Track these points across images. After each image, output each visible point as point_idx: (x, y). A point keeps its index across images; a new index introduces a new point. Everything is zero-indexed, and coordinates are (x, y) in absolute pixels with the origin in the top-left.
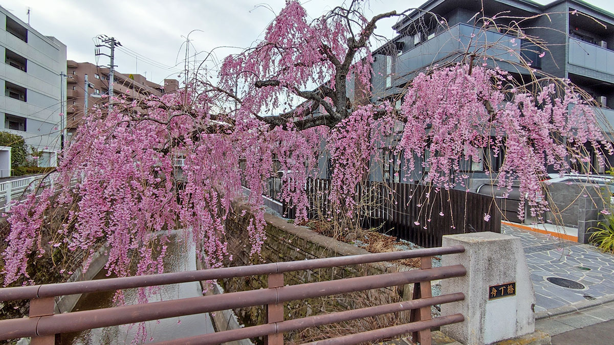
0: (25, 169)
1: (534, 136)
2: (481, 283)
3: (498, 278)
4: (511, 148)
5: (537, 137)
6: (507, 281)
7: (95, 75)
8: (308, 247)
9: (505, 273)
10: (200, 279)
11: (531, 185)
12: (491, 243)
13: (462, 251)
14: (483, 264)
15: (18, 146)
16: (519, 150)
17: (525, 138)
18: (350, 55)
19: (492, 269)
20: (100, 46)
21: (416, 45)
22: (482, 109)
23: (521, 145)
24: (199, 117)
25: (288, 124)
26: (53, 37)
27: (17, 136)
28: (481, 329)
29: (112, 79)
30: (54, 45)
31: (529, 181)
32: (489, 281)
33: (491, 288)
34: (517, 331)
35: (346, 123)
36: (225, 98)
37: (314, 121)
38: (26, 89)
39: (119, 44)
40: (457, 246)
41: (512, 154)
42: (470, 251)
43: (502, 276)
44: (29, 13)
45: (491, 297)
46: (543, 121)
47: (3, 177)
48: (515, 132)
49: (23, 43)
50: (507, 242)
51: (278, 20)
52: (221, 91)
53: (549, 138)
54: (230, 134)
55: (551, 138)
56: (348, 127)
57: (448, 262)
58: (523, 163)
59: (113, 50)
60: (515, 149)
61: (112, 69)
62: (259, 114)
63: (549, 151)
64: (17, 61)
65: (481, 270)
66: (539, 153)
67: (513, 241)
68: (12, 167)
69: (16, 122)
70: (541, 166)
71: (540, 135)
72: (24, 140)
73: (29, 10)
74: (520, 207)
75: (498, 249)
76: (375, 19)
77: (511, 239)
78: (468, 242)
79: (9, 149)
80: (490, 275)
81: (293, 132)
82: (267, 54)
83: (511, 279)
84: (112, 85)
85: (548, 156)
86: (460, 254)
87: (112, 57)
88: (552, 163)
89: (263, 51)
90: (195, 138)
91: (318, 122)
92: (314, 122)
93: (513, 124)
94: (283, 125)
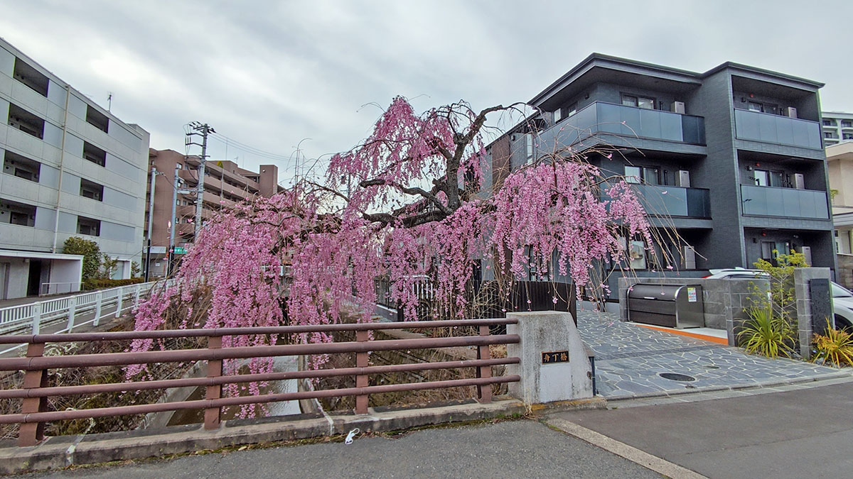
0: (96, 282)
2: (534, 349)
3: (550, 346)
6: (559, 349)
7: (178, 165)
9: (557, 343)
10: (300, 398)
12: (543, 316)
13: (516, 322)
14: (535, 334)
15: (91, 252)
18: (460, 149)
19: (544, 338)
20: (191, 134)
21: (557, 122)
24: (307, 218)
25: (396, 221)
26: (136, 125)
27: (91, 243)
28: (536, 389)
29: (203, 170)
30: (136, 133)
32: (542, 348)
33: (544, 355)
34: (573, 394)
35: (451, 219)
36: (332, 197)
37: (424, 217)
38: (103, 186)
39: (213, 130)
40: (512, 318)
42: (523, 323)
43: (555, 345)
44: (110, 98)
45: (544, 362)
47: (73, 291)
49: (103, 133)
50: (559, 316)
51: (387, 116)
52: (328, 190)
54: (336, 233)
56: (453, 223)
59: (205, 138)
61: (203, 160)
62: (366, 212)
64: (95, 155)
65: (533, 339)
67: (564, 316)
68: (83, 279)
69: (89, 225)
72: (98, 247)
73: (111, 95)
75: (549, 322)
76: (484, 112)
79: (81, 258)
80: (542, 343)
81: (400, 229)
82: (376, 149)
83: (564, 348)
84: (202, 178)
87: (204, 146)
89: (372, 146)
90: (304, 238)
91: (428, 218)
92: (424, 219)
94: (391, 222)
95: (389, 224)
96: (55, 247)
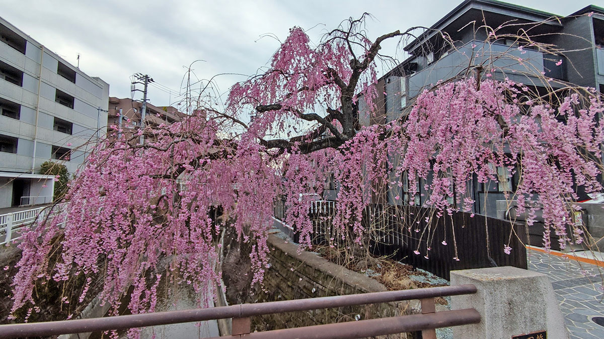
1: (556, 152)
2: (501, 332)
3: (523, 326)
4: (528, 167)
5: (561, 153)
6: (535, 330)
7: (134, 109)
8: (316, 275)
9: (532, 320)
11: (557, 211)
12: (511, 281)
13: (473, 292)
14: (501, 309)
16: (537, 169)
17: (544, 155)
18: (355, 77)
19: (515, 315)
20: (135, 83)
21: (429, 65)
22: (493, 124)
23: (540, 163)
25: (293, 147)
26: (98, 78)
30: (99, 84)
31: (553, 206)
32: (512, 330)
35: (350, 145)
37: (319, 143)
38: (72, 123)
39: (152, 80)
40: (467, 285)
41: (531, 175)
42: (484, 292)
43: (528, 324)
46: (565, 135)
47: (46, 203)
48: (533, 148)
49: (72, 84)
50: (532, 280)
51: (284, 47)
52: (228, 117)
53: (575, 154)
55: (577, 154)
56: (352, 148)
57: (458, 304)
58: (544, 184)
59: (146, 86)
60: (532, 168)
61: (144, 103)
62: (264, 139)
63: (577, 170)
64: (65, 99)
65: (500, 316)
66: (565, 172)
67: (539, 279)
68: (55, 193)
69: (61, 152)
70: (567, 188)
71: (564, 151)
72: (67, 169)
73: (79, 56)
74: (544, 237)
75: (520, 289)
76: (379, 40)
77: (537, 277)
78: (480, 279)
79: (53, 177)
80: (512, 322)
81: (296, 155)
82: (274, 80)
83: (540, 327)
84: (145, 116)
85: (576, 175)
86: (471, 295)
87: (145, 92)
88: (582, 183)
91: (324, 145)
92: (320, 145)
93: (529, 139)
94: (288, 148)
95: (286, 150)
96: (33, 169)
